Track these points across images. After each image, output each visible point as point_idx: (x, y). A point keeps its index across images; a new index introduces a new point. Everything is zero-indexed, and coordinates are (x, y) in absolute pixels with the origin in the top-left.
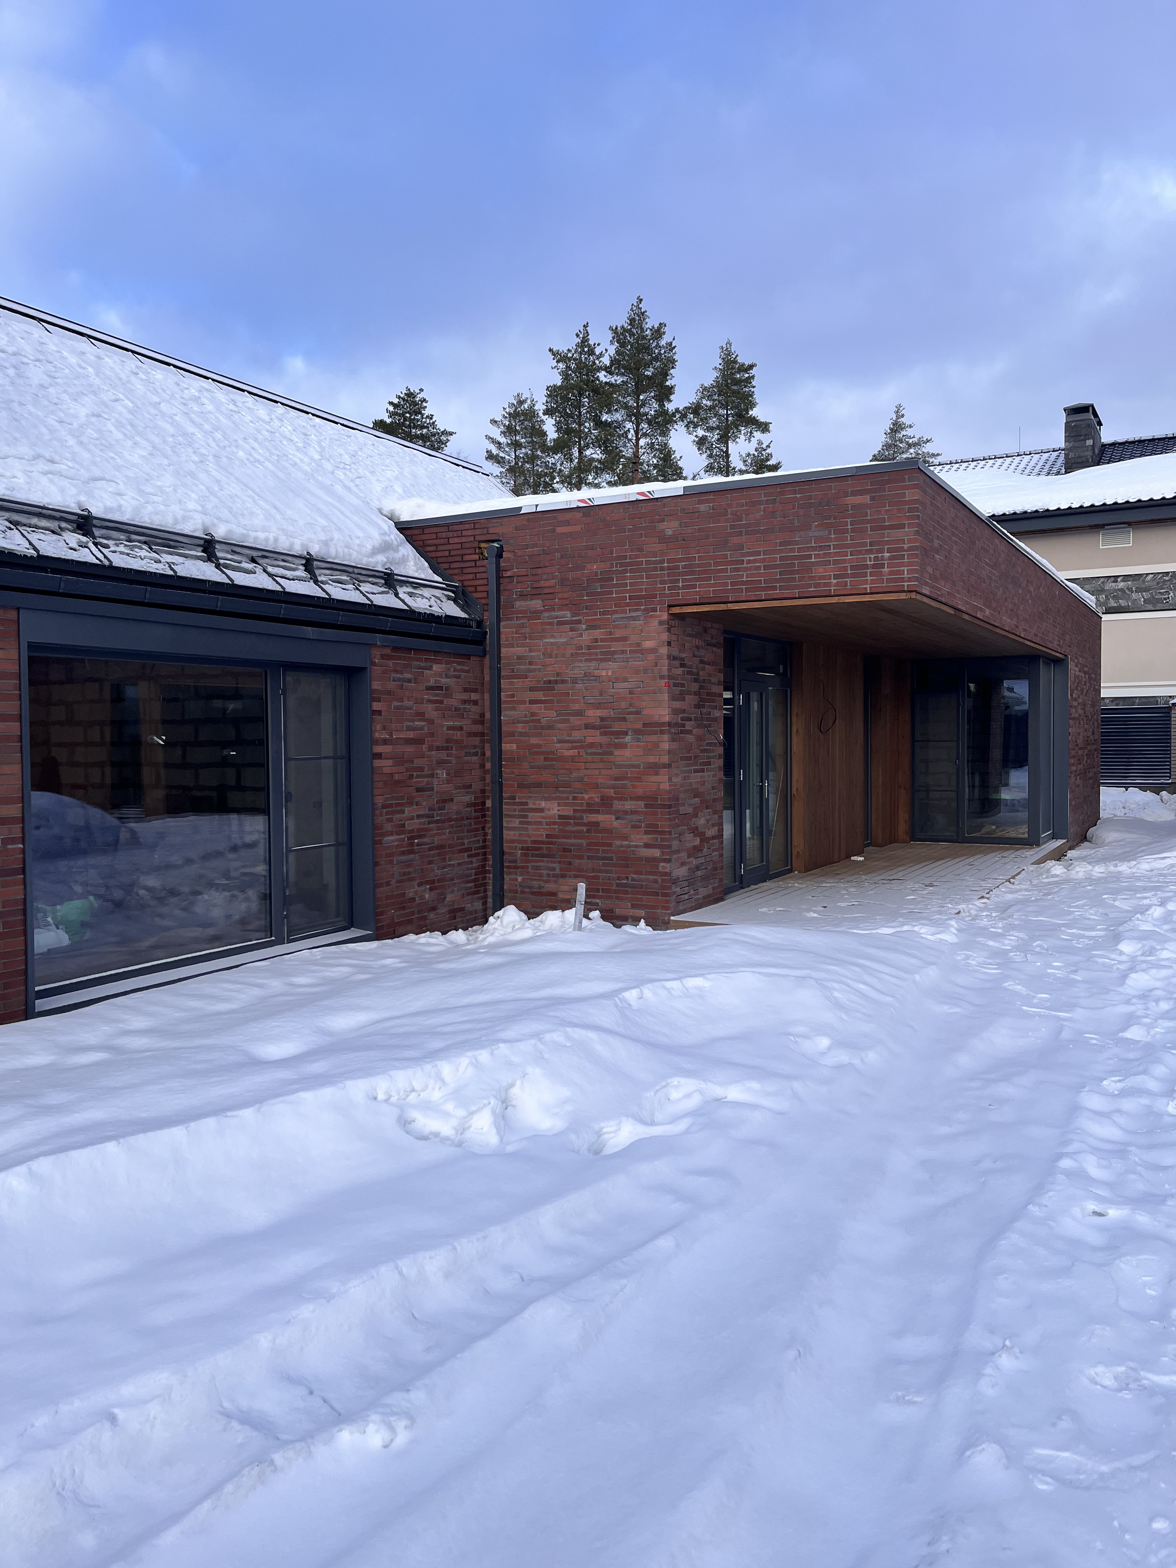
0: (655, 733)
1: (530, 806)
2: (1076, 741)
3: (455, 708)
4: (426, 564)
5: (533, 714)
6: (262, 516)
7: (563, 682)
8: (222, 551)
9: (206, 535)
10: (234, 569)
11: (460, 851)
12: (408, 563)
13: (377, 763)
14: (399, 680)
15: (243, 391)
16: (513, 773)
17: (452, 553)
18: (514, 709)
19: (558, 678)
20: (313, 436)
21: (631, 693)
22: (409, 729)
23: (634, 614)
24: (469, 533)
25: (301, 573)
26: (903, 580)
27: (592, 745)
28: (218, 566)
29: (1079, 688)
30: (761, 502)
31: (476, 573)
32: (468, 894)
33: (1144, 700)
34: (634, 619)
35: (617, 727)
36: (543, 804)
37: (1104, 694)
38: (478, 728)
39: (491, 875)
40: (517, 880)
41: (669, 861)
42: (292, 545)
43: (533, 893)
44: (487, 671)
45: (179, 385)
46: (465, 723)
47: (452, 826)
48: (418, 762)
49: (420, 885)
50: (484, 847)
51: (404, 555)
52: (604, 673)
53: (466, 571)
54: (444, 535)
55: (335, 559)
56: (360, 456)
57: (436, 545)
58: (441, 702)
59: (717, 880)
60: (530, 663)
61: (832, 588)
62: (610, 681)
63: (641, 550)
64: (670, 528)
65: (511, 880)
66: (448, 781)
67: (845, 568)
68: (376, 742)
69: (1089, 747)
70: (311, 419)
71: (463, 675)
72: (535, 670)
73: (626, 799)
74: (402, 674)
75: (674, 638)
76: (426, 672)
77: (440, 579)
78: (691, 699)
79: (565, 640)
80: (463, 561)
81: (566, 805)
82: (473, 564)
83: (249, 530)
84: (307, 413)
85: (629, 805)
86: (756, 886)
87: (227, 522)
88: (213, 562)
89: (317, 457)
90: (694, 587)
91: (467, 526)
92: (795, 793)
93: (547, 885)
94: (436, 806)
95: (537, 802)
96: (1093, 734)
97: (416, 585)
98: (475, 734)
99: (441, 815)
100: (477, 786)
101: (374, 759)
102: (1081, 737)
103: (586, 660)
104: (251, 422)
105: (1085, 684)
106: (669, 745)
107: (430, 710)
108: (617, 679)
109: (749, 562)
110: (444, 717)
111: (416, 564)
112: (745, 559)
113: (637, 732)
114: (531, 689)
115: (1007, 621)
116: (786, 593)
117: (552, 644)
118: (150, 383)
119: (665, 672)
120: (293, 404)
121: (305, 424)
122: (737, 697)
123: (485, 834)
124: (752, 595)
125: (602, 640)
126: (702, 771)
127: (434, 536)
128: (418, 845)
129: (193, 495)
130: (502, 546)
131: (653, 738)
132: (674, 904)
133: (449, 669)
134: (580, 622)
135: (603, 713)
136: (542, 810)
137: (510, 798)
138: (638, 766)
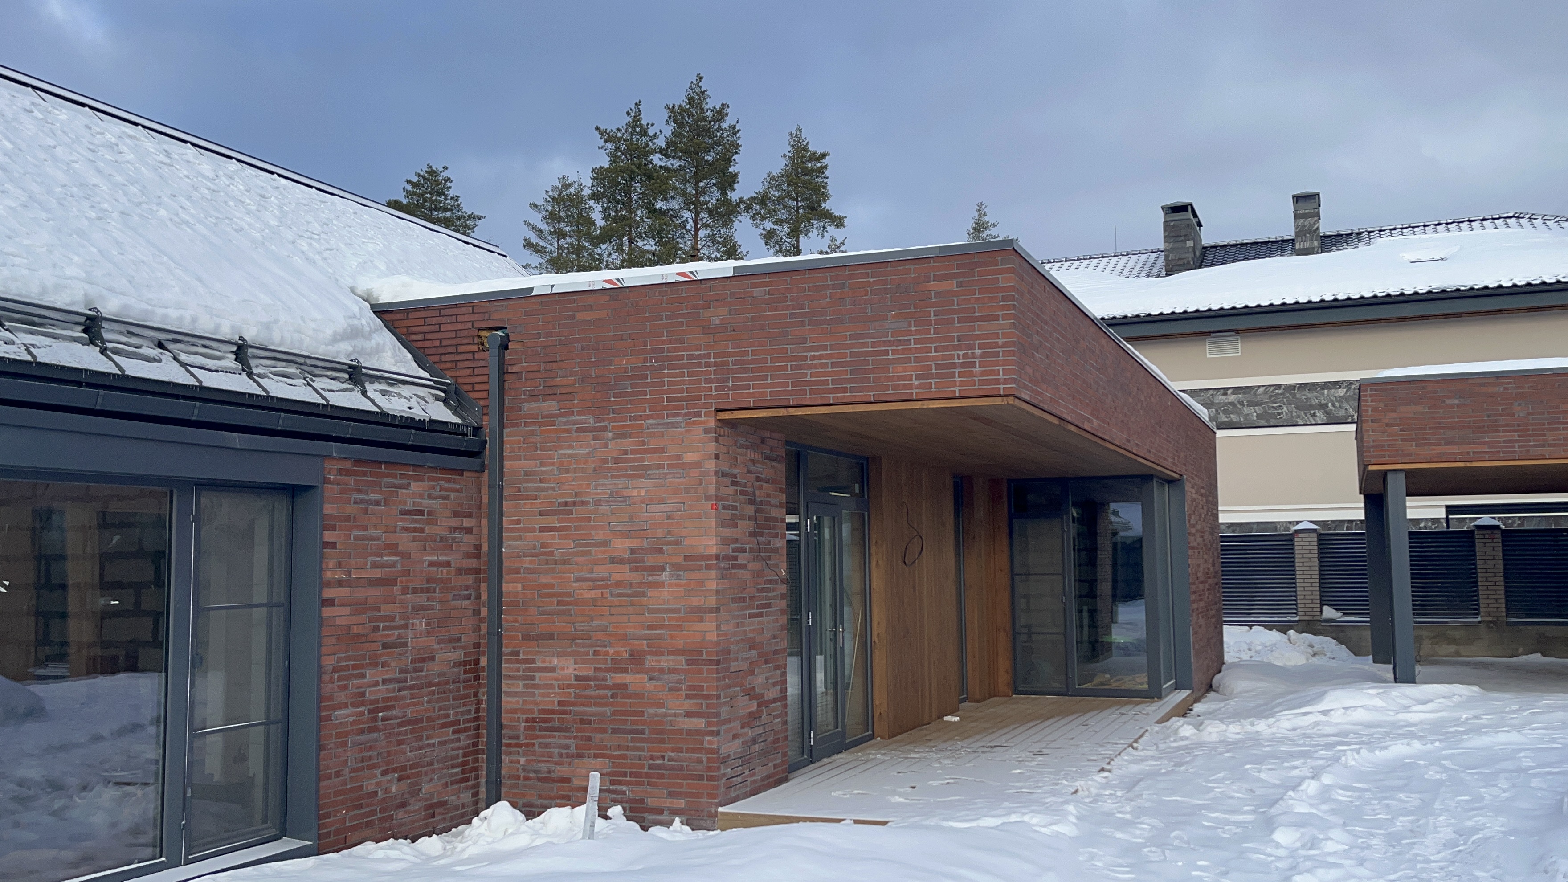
0: (700, 568)
1: (539, 664)
2: (1196, 574)
3: (441, 537)
4: (409, 356)
5: (543, 545)
6: (177, 289)
7: (583, 503)
8: (113, 331)
9: (90, 310)
10: (128, 355)
11: (444, 726)
12: (384, 354)
13: (327, 612)
14: (362, 502)
15: (185, 142)
16: (516, 621)
17: (444, 343)
18: (520, 538)
19: (578, 499)
20: (273, 198)
21: (669, 517)
22: (374, 565)
23: (673, 420)
24: (466, 318)
25: (230, 362)
26: (998, 382)
27: (619, 584)
28: (103, 351)
29: (1196, 513)
30: (827, 287)
31: (473, 368)
32: (452, 783)
33: (1262, 526)
34: (674, 425)
35: (651, 561)
36: (555, 661)
37: (1223, 518)
38: (473, 563)
39: (485, 756)
40: (518, 762)
41: (717, 733)
42: (217, 327)
43: (540, 779)
44: (485, 490)
45: (90, 128)
46: (456, 559)
47: (433, 693)
48: (386, 609)
49: (384, 773)
50: (477, 719)
51: (378, 345)
52: (635, 493)
53: (460, 365)
54: (434, 321)
55: (280, 345)
56: (335, 225)
57: (424, 333)
58: (422, 530)
59: (780, 755)
60: (541, 481)
61: (914, 391)
62: (642, 502)
63: (681, 342)
64: (717, 316)
65: (512, 762)
66: (429, 634)
67: (929, 368)
68: (329, 584)
69: (1210, 581)
70: (274, 180)
71: (452, 495)
72: (548, 489)
73: (662, 654)
74: (367, 494)
75: (724, 449)
76: (401, 491)
77: (426, 375)
78: (745, 526)
79: (587, 451)
80: (457, 353)
81: (584, 662)
82: (470, 356)
83: (155, 306)
84: (272, 173)
85: (665, 662)
86: (829, 760)
87: (123, 294)
88: (97, 346)
89: (274, 222)
90: (748, 387)
91: (464, 310)
92: (876, 640)
93: (559, 768)
94: (411, 667)
95: (547, 659)
96: (1213, 565)
97: (393, 380)
98: (468, 572)
99: (418, 678)
100: (468, 639)
101: (322, 607)
102: (1201, 569)
103: (613, 477)
104: (188, 177)
105: (1203, 508)
106: (717, 584)
107: (405, 541)
108: (651, 501)
109: (813, 358)
110: (425, 549)
111: (394, 355)
112: (809, 354)
113: (676, 567)
114: (541, 514)
115: (1117, 435)
116: (859, 396)
117: (570, 456)
118: (48, 123)
119: (712, 492)
120: (254, 162)
121: (265, 185)
122: (803, 523)
123: (479, 702)
124: (817, 398)
125: (633, 452)
126: (760, 615)
127: (421, 322)
128: (383, 719)
129: (76, 259)
130: (507, 335)
131: (697, 575)
132: (723, 789)
133: (434, 488)
134: (604, 429)
135: (634, 543)
136: (553, 669)
137: (512, 654)
138: (678, 611)
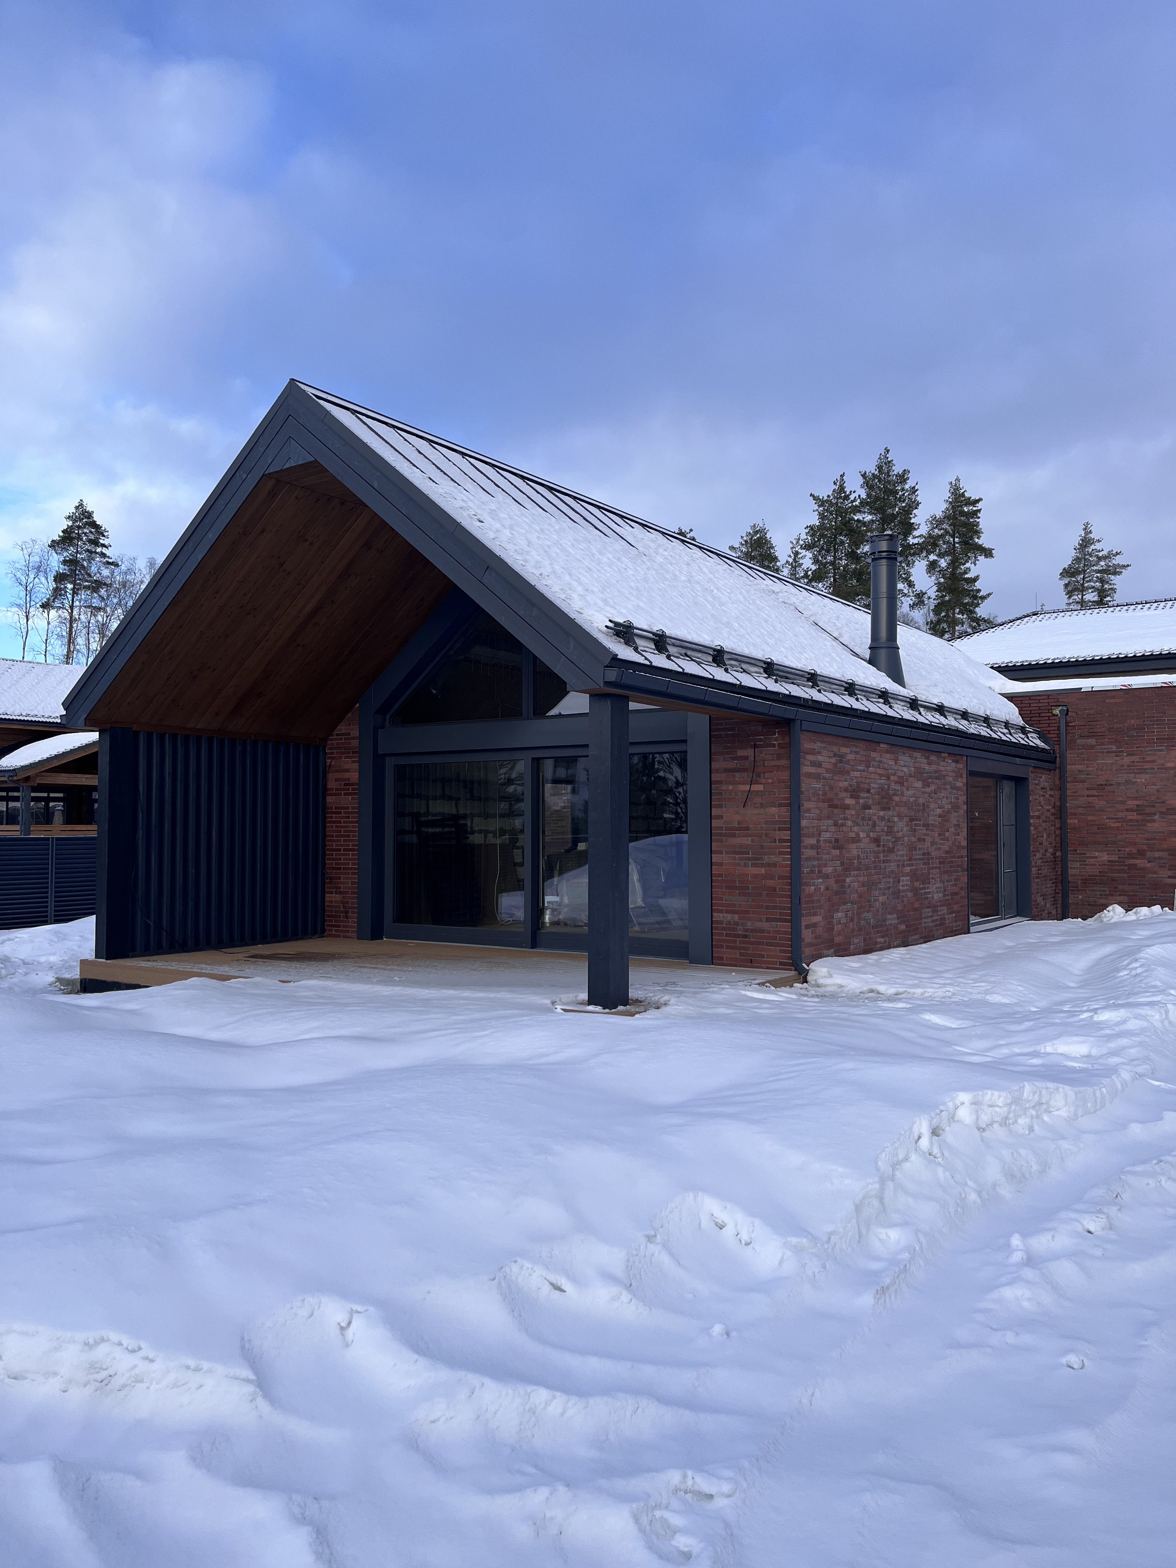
1: (1087, 855)
3: (1048, 799)
5: (1089, 803)
7: (1111, 785)
11: (1049, 880)
12: (1011, 715)
14: (1035, 784)
16: (1075, 836)
17: (1033, 712)
18: (1076, 800)
19: (1107, 783)
21: (1158, 791)
22: (1038, 810)
24: (1045, 701)
27: (1131, 820)
31: (1048, 723)
32: (1051, 905)
34: (1160, 751)
35: (1148, 810)
36: (1097, 854)
39: (1062, 894)
40: (1080, 897)
43: (1090, 905)
44: (1057, 778)
46: (1050, 808)
47: (1048, 865)
48: (1040, 829)
50: (1064, 879)
52: (1139, 780)
53: (1041, 722)
54: (1027, 702)
60: (1087, 774)
62: (1143, 784)
63: (1164, 713)
65: (1074, 897)
68: (1030, 818)
71: (1052, 778)
72: (1091, 778)
73: (1155, 851)
74: (1036, 780)
76: (1041, 779)
77: (1031, 727)
79: (1112, 761)
80: (1040, 717)
81: (1113, 854)
82: (1047, 718)
85: (1157, 854)
91: (1043, 697)
93: (1100, 900)
95: (1093, 853)
98: (1054, 814)
99: (1045, 858)
100: (1054, 843)
101: (1030, 826)
103: (1126, 773)
108: (1148, 784)
113: (1162, 813)
114: (1088, 789)
117: (1103, 764)
123: (1057, 872)
125: (1138, 762)
130: (1067, 709)
134: (1122, 752)
135: (1139, 803)
136: (1096, 857)
137: (1073, 851)
138: (1163, 832)
